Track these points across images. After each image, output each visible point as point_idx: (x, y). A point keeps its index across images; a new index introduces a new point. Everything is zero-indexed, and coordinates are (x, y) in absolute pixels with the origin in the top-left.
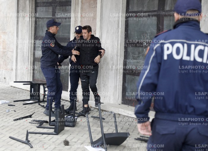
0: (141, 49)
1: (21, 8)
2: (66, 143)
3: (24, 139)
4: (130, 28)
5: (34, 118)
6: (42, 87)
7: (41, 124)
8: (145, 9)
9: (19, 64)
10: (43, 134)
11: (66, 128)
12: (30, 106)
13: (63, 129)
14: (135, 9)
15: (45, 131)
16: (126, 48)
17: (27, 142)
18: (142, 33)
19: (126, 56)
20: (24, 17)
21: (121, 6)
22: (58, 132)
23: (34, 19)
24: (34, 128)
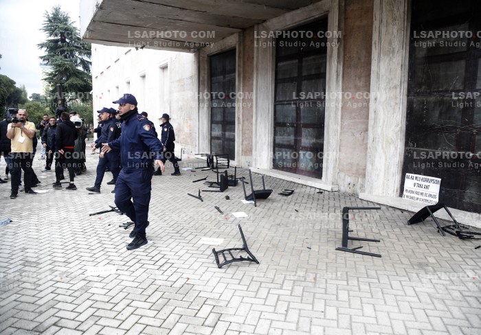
0: (285, 128)
1: (201, 101)
2: (228, 198)
3: (198, 196)
4: (278, 113)
5: (208, 180)
6: (214, 158)
7: (211, 184)
8: (287, 99)
9: (201, 141)
10: (212, 191)
11: (229, 187)
12: (207, 172)
13: (227, 188)
14: (281, 99)
15: (214, 189)
16: (275, 128)
17: (200, 198)
18: (286, 116)
19: (275, 134)
20: (203, 107)
21: (270, 97)
22: (222, 190)
23: (210, 109)
24: (206, 188)
